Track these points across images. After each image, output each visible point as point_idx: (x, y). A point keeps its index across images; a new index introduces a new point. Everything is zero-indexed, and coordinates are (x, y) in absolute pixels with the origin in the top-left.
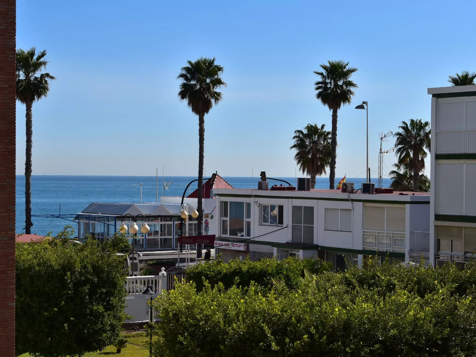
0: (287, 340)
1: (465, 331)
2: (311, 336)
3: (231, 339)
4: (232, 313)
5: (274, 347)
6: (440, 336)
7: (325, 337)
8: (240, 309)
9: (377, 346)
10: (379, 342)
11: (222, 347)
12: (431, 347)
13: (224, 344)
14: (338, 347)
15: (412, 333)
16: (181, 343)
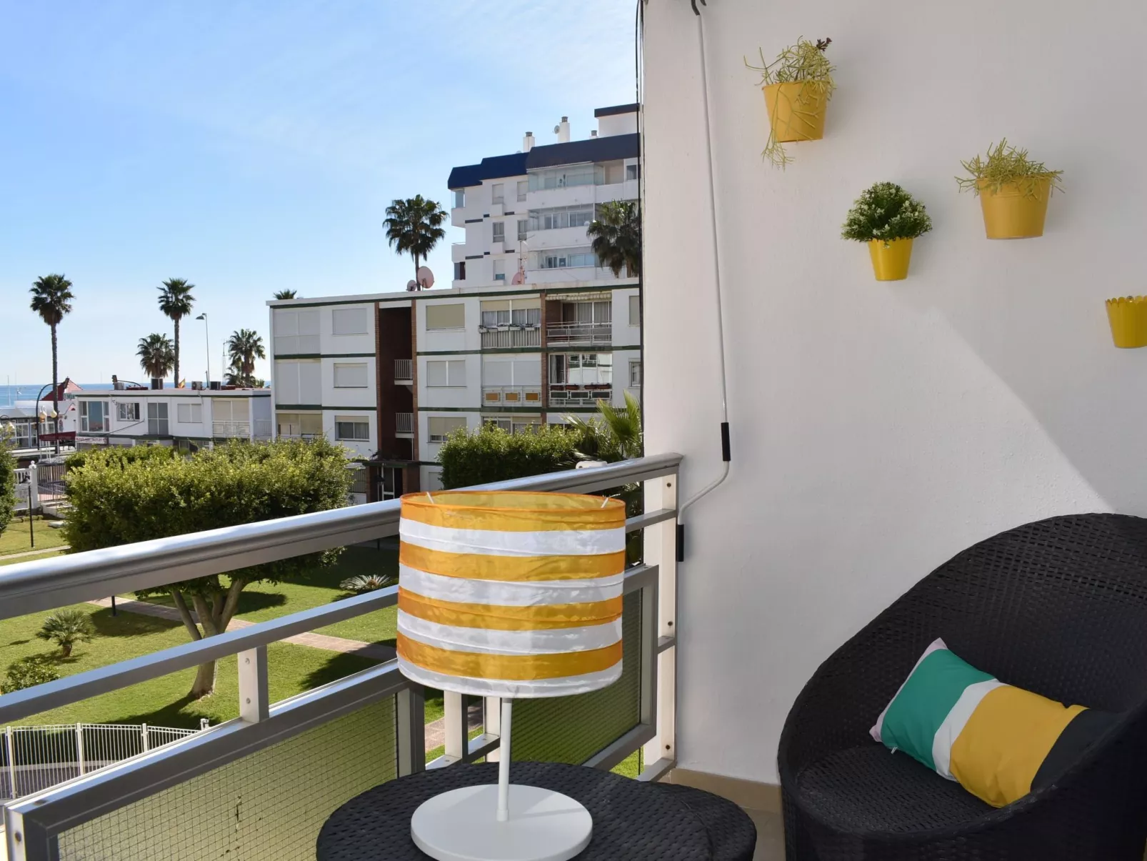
0: (192, 498)
1: (330, 483)
2: (212, 494)
3: (143, 501)
4: (141, 480)
5: (183, 504)
6: (312, 488)
7: (224, 493)
8: (147, 477)
9: (266, 497)
10: (266, 494)
11: (136, 508)
12: (306, 496)
13: (137, 505)
14: (235, 500)
15: (290, 487)
16: (97, 507)
